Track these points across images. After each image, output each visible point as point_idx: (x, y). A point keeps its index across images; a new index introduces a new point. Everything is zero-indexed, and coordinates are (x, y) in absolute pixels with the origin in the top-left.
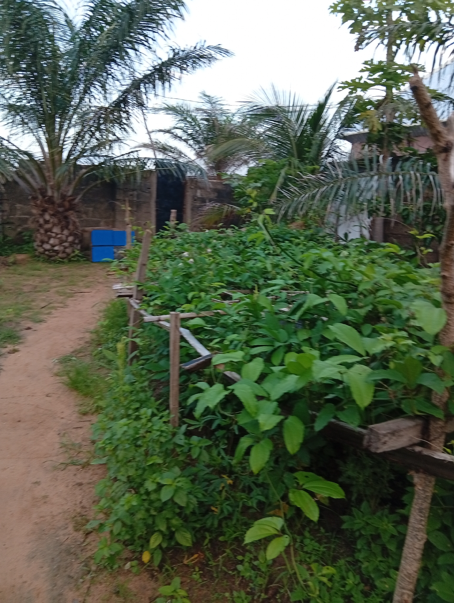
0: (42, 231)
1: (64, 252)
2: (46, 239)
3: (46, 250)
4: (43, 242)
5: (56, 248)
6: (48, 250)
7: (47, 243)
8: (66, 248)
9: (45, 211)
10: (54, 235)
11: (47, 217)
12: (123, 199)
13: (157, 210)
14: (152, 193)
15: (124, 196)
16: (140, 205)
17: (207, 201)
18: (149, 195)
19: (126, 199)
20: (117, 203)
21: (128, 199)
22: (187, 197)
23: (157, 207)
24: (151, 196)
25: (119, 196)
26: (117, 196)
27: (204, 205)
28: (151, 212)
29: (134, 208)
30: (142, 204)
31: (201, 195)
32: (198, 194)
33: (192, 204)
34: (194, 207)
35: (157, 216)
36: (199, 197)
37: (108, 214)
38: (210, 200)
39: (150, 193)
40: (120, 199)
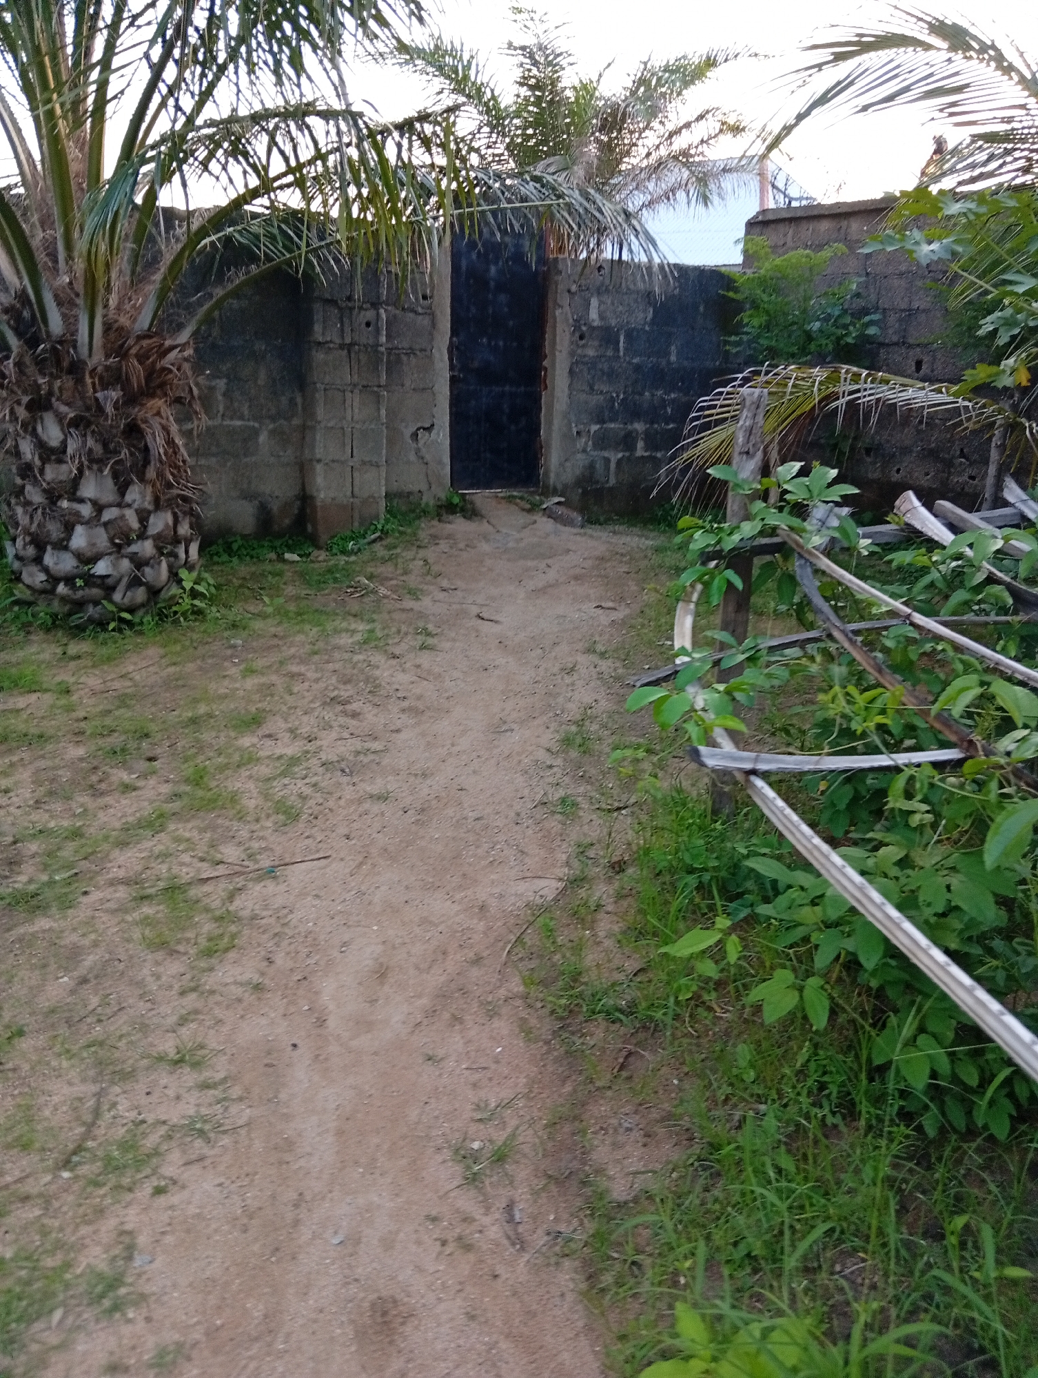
0: (34, 495)
1: (135, 582)
2: (54, 529)
3: (54, 579)
4: (40, 544)
5: (101, 568)
6: (69, 580)
7: (62, 545)
8: (139, 563)
9: (39, 405)
10: (86, 510)
11: (52, 433)
12: (338, 341)
13: (453, 380)
14: (438, 313)
15: (342, 330)
16: (399, 361)
17: (622, 338)
18: (426, 321)
19: (348, 340)
20: (319, 356)
21: (356, 338)
22: (554, 327)
23: (452, 368)
24: (434, 324)
25: (324, 328)
26: (317, 328)
27: (610, 353)
28: (436, 387)
29: (379, 377)
30: (404, 358)
31: (602, 317)
32: (594, 315)
33: (572, 354)
34: (577, 362)
35: (455, 401)
36: (595, 324)
37: (284, 400)
38: (629, 335)
39: (431, 313)
40: (327, 342)
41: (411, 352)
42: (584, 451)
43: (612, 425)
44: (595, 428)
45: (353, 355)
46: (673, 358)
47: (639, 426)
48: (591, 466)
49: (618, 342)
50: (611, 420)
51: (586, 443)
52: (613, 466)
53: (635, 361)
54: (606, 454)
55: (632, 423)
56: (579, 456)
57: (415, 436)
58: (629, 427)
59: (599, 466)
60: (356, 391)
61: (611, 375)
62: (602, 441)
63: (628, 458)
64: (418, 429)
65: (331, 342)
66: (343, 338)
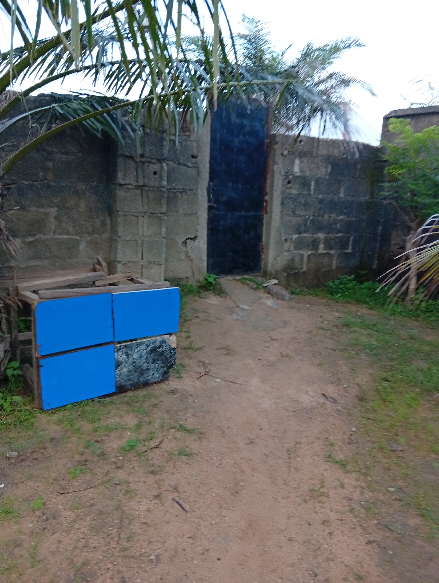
12: (135, 184)
13: (210, 208)
14: (201, 167)
15: (137, 177)
16: (175, 197)
17: (313, 184)
18: (193, 172)
19: (141, 184)
20: (121, 193)
21: (147, 182)
22: (273, 176)
23: (209, 201)
24: (198, 174)
25: (125, 175)
26: (120, 175)
27: (305, 192)
28: (199, 213)
29: (161, 207)
30: (179, 195)
31: (301, 171)
32: (296, 169)
33: (283, 192)
34: (286, 198)
35: (211, 221)
36: (298, 174)
37: (98, 222)
38: (317, 182)
39: (197, 167)
40: (127, 184)
41: (184, 191)
42: (289, 251)
43: (305, 235)
44: (295, 236)
45: (144, 193)
46: (342, 195)
47: (321, 235)
48: (293, 260)
49: (310, 186)
50: (306, 232)
51: (290, 246)
52: (305, 259)
53: (320, 197)
54: (301, 252)
55: (317, 233)
56: (286, 254)
57: (185, 243)
58: (315, 236)
59: (297, 259)
60: (146, 216)
61: (306, 205)
62: (299, 245)
63: (314, 255)
64: (187, 239)
65: (130, 184)
66: (137, 181)
